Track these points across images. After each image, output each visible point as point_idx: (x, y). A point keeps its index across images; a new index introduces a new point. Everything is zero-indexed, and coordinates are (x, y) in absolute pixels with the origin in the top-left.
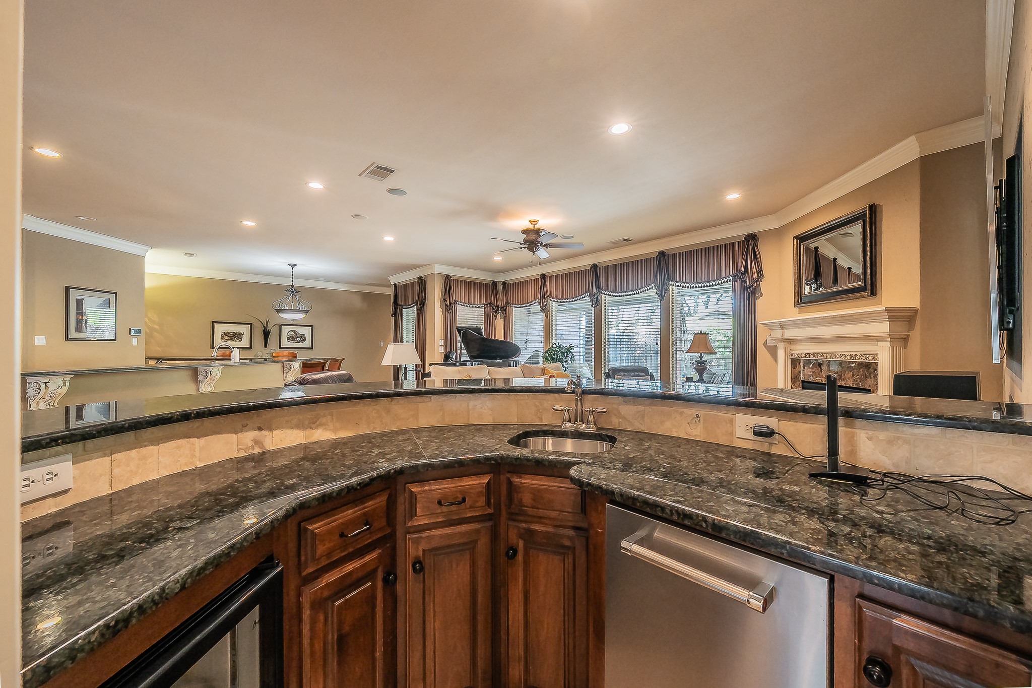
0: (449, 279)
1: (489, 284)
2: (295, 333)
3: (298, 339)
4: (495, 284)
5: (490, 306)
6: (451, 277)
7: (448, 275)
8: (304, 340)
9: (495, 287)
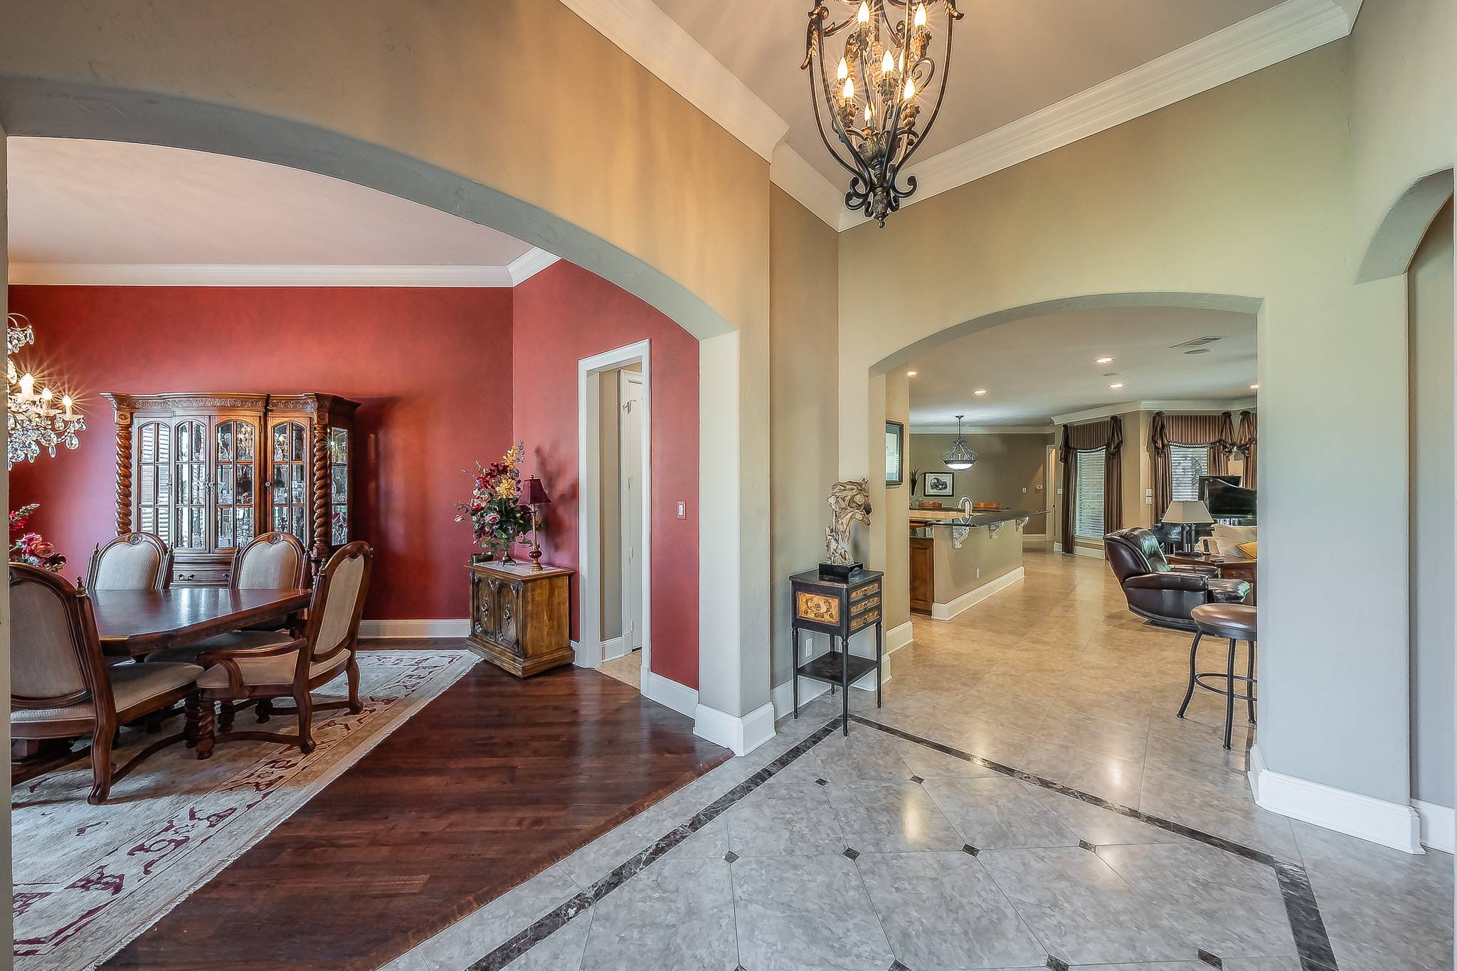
0: (1160, 417)
1: (1219, 416)
2: (938, 481)
3: (940, 486)
4: (1227, 415)
5: (1221, 445)
6: (1163, 413)
7: (1160, 412)
8: (946, 488)
9: (1228, 419)
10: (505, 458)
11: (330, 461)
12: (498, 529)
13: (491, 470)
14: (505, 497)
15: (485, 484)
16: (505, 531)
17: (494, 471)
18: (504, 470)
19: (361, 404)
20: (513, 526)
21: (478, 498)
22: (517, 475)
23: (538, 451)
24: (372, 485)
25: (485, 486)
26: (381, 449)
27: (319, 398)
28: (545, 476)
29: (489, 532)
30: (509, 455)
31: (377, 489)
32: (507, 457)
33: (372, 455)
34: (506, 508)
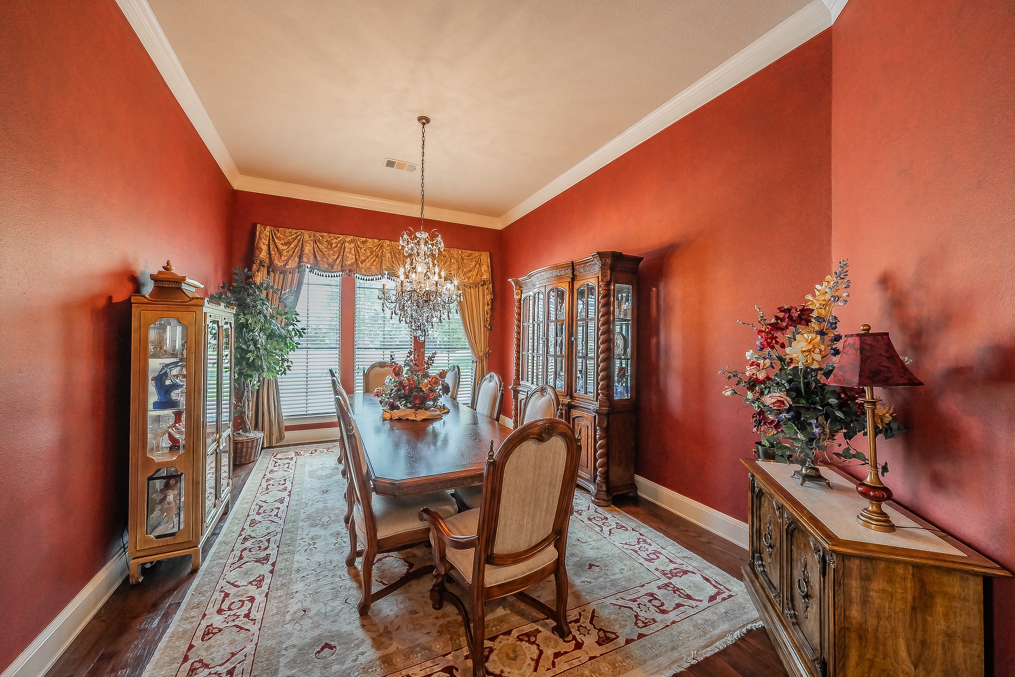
10: (811, 298)
11: (614, 316)
12: (789, 419)
13: (777, 318)
14: (801, 366)
15: (770, 341)
16: (803, 427)
17: (782, 320)
18: (803, 317)
19: (643, 258)
20: (821, 419)
21: (752, 365)
22: (833, 325)
23: (885, 281)
24: (654, 341)
25: (769, 344)
26: (662, 303)
27: (601, 255)
28: (904, 327)
29: (773, 421)
30: (817, 293)
31: (658, 344)
32: (814, 296)
33: (654, 310)
34: (807, 385)
